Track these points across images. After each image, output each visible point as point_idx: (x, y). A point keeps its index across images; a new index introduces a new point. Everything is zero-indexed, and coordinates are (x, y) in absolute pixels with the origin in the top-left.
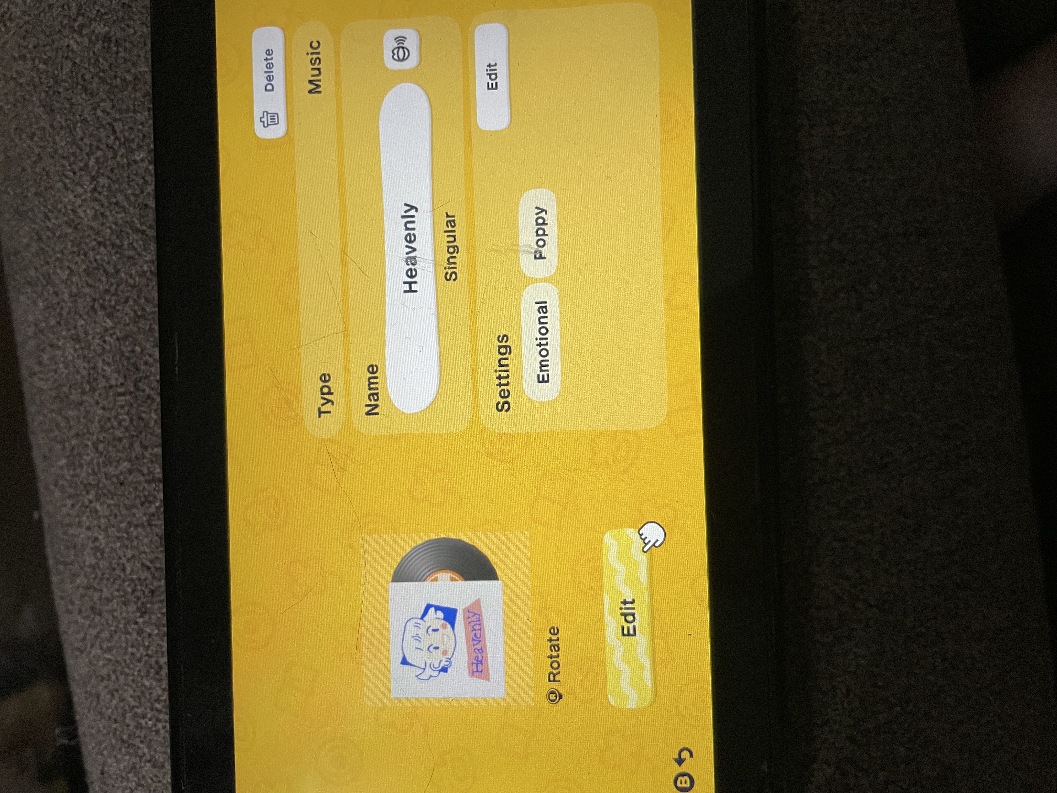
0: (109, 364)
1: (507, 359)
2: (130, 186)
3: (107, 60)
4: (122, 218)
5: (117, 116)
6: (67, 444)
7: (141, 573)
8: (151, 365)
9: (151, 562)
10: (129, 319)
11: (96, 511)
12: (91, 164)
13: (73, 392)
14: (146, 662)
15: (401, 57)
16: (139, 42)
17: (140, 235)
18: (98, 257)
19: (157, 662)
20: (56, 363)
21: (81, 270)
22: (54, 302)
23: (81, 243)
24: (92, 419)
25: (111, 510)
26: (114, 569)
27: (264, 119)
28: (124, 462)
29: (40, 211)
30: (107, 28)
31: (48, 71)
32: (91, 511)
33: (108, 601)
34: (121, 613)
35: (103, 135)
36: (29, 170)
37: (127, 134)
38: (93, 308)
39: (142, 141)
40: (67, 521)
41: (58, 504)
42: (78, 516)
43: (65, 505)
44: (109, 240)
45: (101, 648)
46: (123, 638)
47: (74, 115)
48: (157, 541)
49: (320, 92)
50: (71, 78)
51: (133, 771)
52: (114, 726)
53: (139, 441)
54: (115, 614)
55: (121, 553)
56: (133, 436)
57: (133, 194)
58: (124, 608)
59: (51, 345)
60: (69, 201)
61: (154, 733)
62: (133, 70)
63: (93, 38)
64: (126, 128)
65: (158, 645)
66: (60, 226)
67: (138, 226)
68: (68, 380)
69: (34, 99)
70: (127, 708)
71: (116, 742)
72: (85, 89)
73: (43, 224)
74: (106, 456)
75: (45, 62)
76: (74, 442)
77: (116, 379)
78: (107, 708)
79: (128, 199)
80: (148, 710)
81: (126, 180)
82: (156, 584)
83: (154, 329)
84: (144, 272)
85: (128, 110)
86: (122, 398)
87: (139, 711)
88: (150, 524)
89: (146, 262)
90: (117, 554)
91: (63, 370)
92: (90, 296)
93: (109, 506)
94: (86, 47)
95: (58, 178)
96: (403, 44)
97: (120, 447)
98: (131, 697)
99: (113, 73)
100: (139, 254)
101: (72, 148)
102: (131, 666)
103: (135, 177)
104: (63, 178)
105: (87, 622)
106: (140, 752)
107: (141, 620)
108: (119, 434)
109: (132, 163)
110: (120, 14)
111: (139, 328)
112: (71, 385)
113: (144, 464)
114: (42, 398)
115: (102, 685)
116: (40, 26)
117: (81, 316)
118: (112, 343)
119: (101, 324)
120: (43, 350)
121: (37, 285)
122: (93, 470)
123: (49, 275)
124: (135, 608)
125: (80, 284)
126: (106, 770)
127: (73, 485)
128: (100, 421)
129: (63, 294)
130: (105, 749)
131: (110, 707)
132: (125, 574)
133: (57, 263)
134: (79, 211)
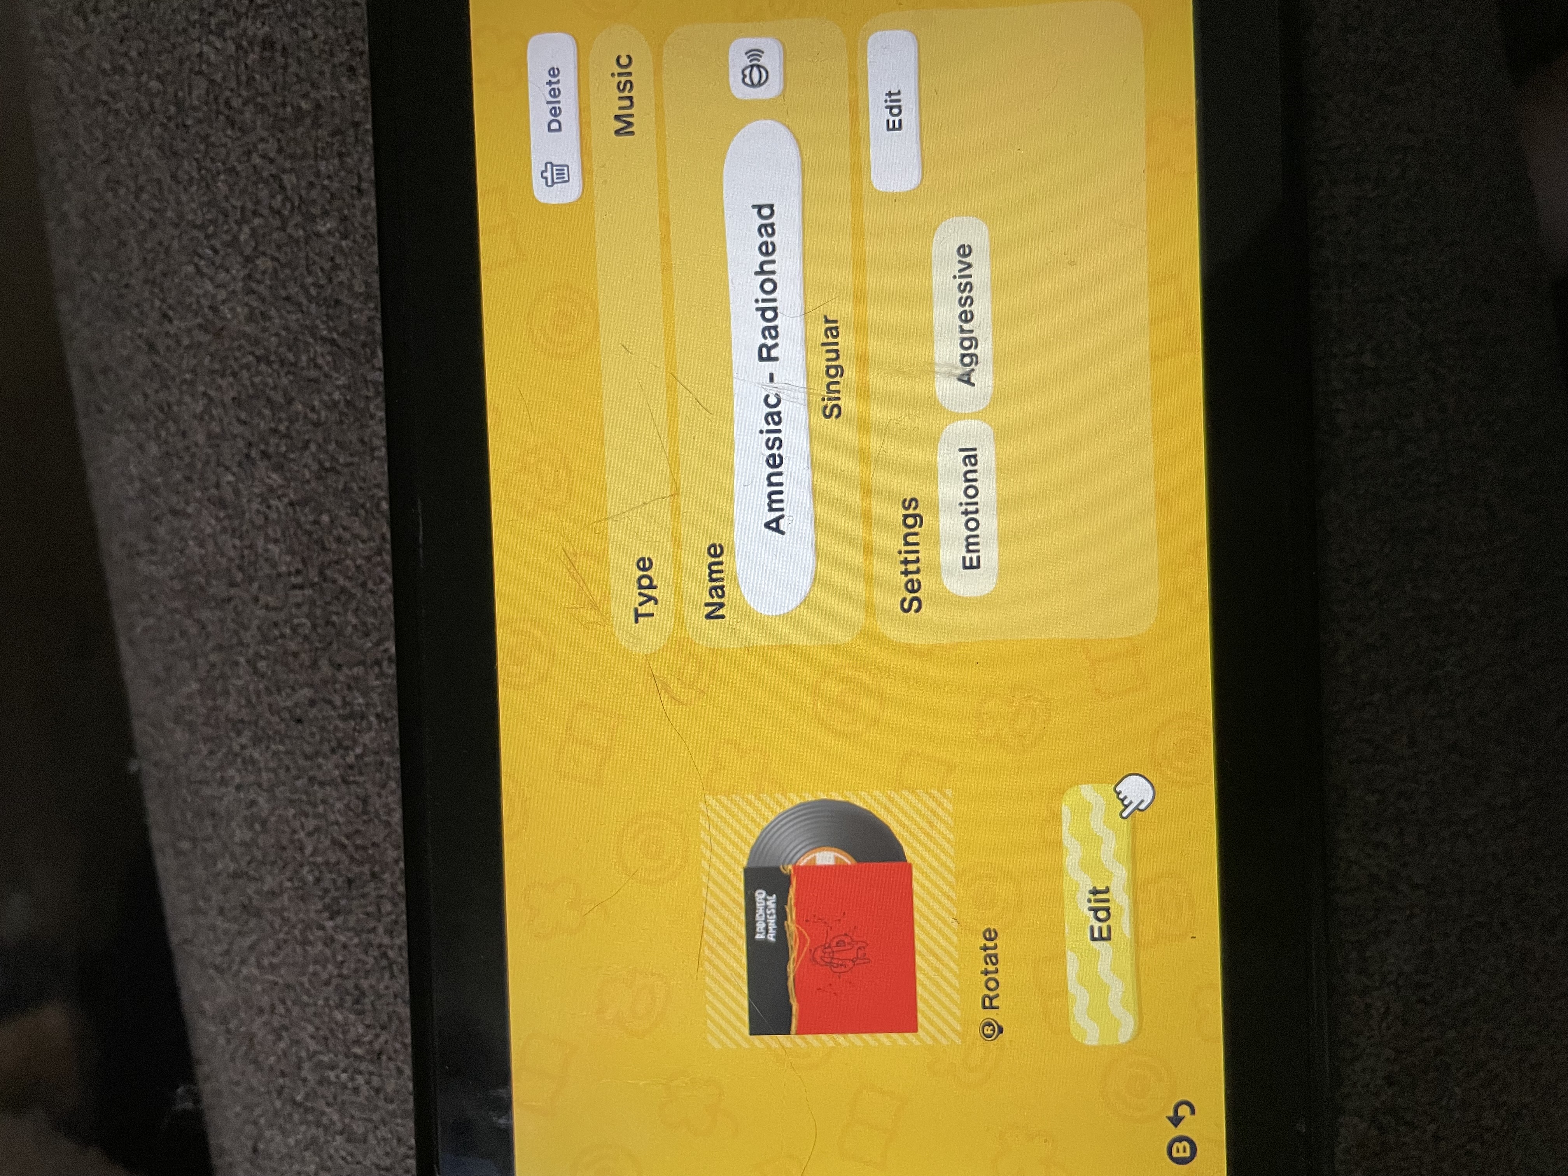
0: (276, 541)
1: (916, 534)
2: (310, 273)
3: (268, 78)
4: (297, 320)
5: (288, 165)
6: (201, 661)
7: (330, 853)
9: (348, 837)
10: (311, 472)
11: (253, 761)
12: (243, 237)
13: (214, 582)
14: (338, 986)
15: (756, 80)
16: (322, 51)
17: (327, 346)
18: (257, 380)
19: (357, 987)
20: (183, 539)
21: (227, 399)
22: (179, 446)
23: (227, 357)
24: (246, 621)
25: (280, 760)
26: (284, 848)
27: (548, 175)
28: (301, 687)
29: (152, 307)
30: (267, 28)
31: (165, 93)
32: (243, 762)
33: (273, 894)
34: (296, 914)
35: (264, 193)
36: (134, 244)
37: (303, 192)
38: (247, 456)
39: (330, 203)
40: (200, 776)
41: (181, 750)
42: (221, 767)
43: (195, 753)
44: (276, 353)
45: (259, 966)
46: (299, 950)
47: (213, 160)
49: (632, 133)
50: (207, 103)
51: (313, 1147)
52: (281, 1081)
53: (327, 655)
54: (286, 914)
55: (297, 824)
56: (317, 649)
57: (315, 284)
58: (302, 906)
59: (174, 512)
60: (205, 294)
61: (350, 1093)
62: (313, 94)
63: (245, 43)
64: (303, 183)
65: (359, 960)
66: (189, 331)
68: (204, 565)
69: (142, 135)
70: (303, 1054)
71: (283, 1105)
72: (232, 123)
73: (158, 328)
74: (270, 680)
75: (160, 78)
76: (213, 657)
77: (288, 564)
78: (268, 1055)
79: (306, 291)
80: (341, 1057)
81: (303, 262)
83: (351, 489)
84: (335, 404)
85: (305, 155)
86: (299, 592)
87: (325, 1058)
88: (345, 782)
89: (338, 387)
90: (288, 825)
91: (196, 549)
92: (244, 438)
93: (276, 754)
94: (231, 56)
95: (183, 258)
96: (759, 60)
97: (295, 665)
98: (312, 1037)
99: (279, 99)
101: (209, 211)
102: (313, 992)
103: (317, 258)
104: (196, 259)
105: (235, 927)
106: (325, 1120)
107: (329, 924)
108: (293, 646)
109: (314, 238)
111: (327, 487)
112: (209, 572)
113: (335, 691)
114: (154, 591)
115: (259, 1021)
116: (150, 21)
117: (227, 468)
118: (281, 509)
119: (262, 480)
120: (156, 519)
121: (147, 420)
122: (249, 701)
123: (169, 405)
124: (320, 906)
125: (226, 420)
126: (261, 1146)
127: (212, 721)
128: (259, 628)
129: (196, 433)
130: (261, 1116)
131: (274, 1053)
132: (303, 856)
133: (184, 388)
134: (221, 308)
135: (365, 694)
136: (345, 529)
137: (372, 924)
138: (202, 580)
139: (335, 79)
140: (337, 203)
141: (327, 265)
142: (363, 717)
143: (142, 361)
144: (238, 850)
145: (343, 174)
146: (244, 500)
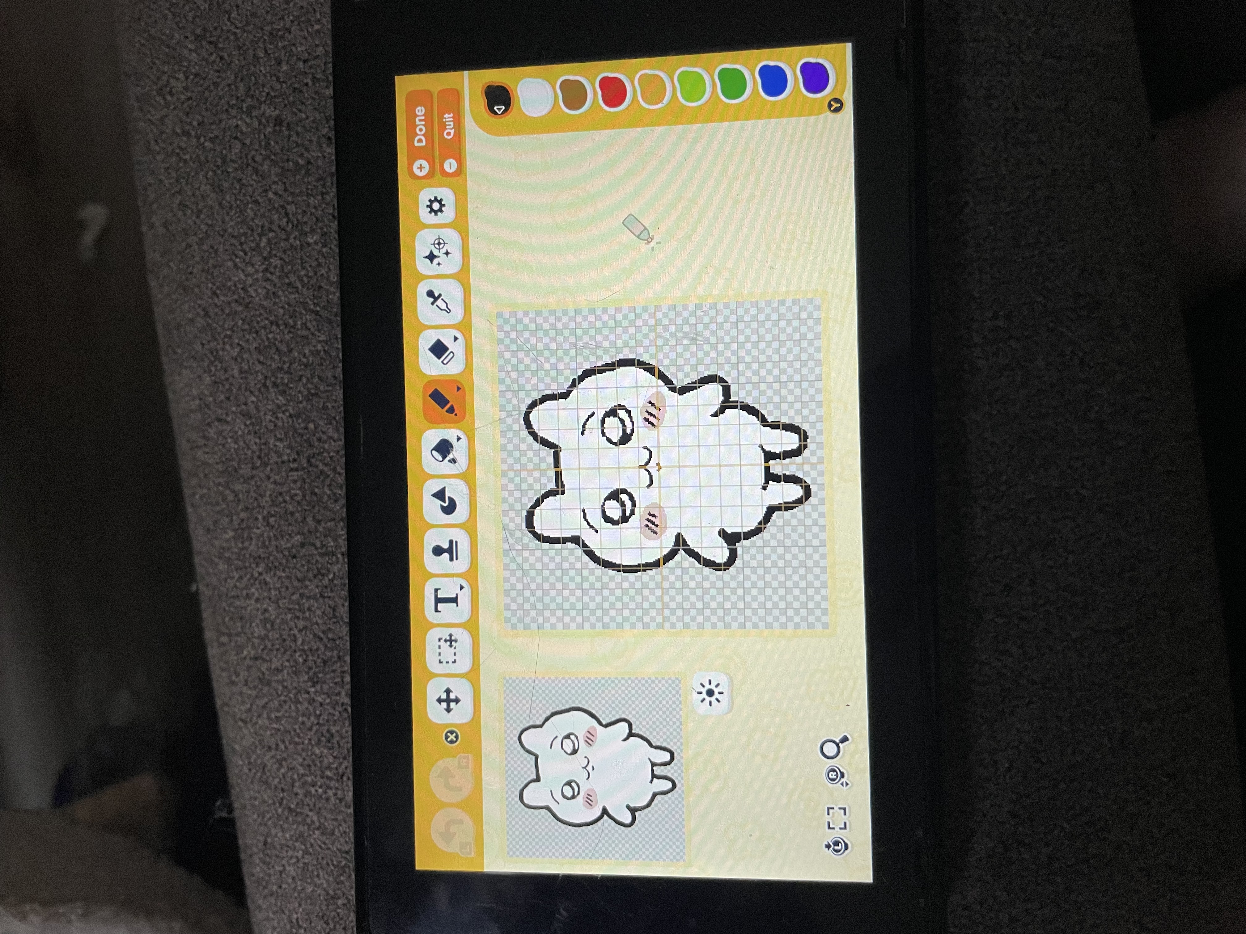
0: (281, 440)
2: (304, 268)
3: (278, 143)
4: (295, 299)
5: (290, 199)
6: (235, 518)
7: (313, 643)
8: (325, 442)
9: (324, 632)
10: (303, 396)
11: (266, 583)
12: (262, 245)
13: (243, 466)
14: (317, 731)
16: (311, 127)
17: (314, 315)
18: (270, 336)
19: (328, 731)
20: (224, 437)
21: (252, 348)
22: (223, 378)
23: (252, 321)
24: (262, 493)
25: (283, 582)
26: (284, 640)
28: (296, 535)
29: (207, 288)
30: (277, 112)
31: (215, 150)
32: (260, 583)
33: (278, 671)
34: (292, 684)
35: (276, 217)
36: (196, 247)
37: (299, 217)
38: (264, 385)
39: (316, 224)
40: (232, 593)
41: (223, 576)
42: (246, 587)
43: (231, 578)
44: (282, 319)
45: (269, 718)
46: (293, 708)
47: (244, 195)
48: (330, 613)
50: (241, 158)
51: (301, 839)
52: (281, 795)
53: (311, 515)
54: (285, 684)
55: (292, 624)
56: (305, 510)
57: (307, 276)
58: (296, 678)
59: (219, 420)
60: (239, 281)
61: (324, 802)
62: (306, 154)
63: (264, 120)
64: (299, 211)
65: (330, 714)
66: (229, 303)
67: (312, 307)
68: (237, 455)
69: (201, 176)
70: (295, 776)
71: (283, 812)
72: (256, 171)
73: (210, 301)
74: (277, 530)
75: (211, 140)
76: (243, 515)
77: (288, 455)
78: (274, 778)
79: (301, 280)
80: (318, 778)
81: (299, 261)
82: (329, 654)
84: (318, 352)
85: (301, 194)
86: (295, 473)
87: (309, 779)
88: (322, 596)
89: (320, 342)
90: (287, 625)
91: (232, 445)
92: (262, 373)
93: (280, 578)
94: (255, 129)
95: (227, 257)
97: (291, 520)
98: (301, 765)
99: (285, 157)
100: (313, 334)
101: (242, 228)
102: (302, 735)
103: (307, 259)
104: (234, 257)
105: (254, 693)
106: (308, 821)
107: (313, 690)
108: (290, 508)
109: (306, 245)
110: (291, 99)
111: (312, 406)
112: (240, 460)
113: (317, 538)
114: (206, 472)
115: (268, 755)
116: (205, 103)
117: (251, 392)
118: (286, 421)
119: (273, 401)
120: (209, 424)
121: (203, 360)
122: (263, 543)
123: (217, 351)
124: (306, 678)
125: (251, 362)
126: (269, 840)
127: (241, 558)
128: (271, 496)
129: (233, 369)
130: (270, 819)
131: (278, 777)
132: (296, 645)
133: (226, 340)
134: (249, 289)
135: (335, 540)
136: (324, 433)
137: (338, 689)
138: (236, 465)
139: (320, 145)
140: (320, 224)
141: (314, 264)
142: (333, 554)
143: (200, 322)
144: (256, 641)
145: (323, 206)
146: (262, 413)
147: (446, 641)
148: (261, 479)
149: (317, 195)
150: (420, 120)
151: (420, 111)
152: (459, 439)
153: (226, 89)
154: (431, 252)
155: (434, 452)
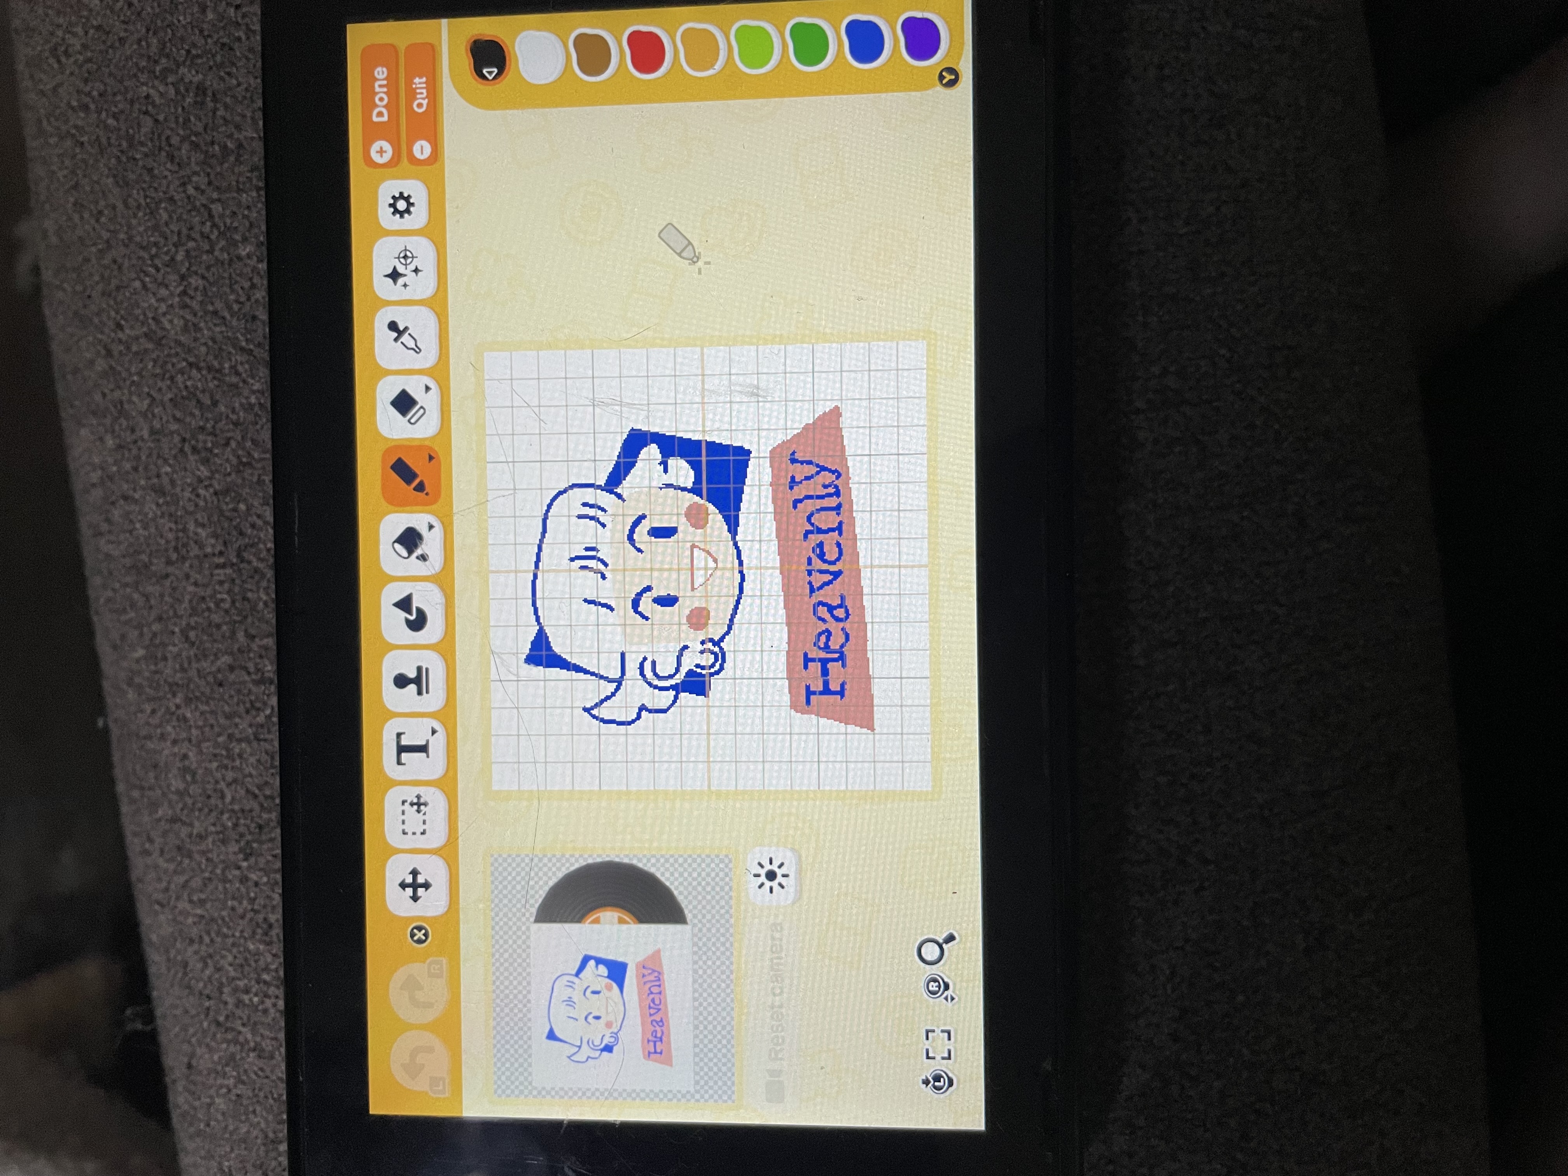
0: (203, 526)
2: (233, 291)
3: (200, 119)
4: (222, 332)
5: (215, 195)
6: (145, 630)
7: (245, 801)
8: (260, 529)
9: (259, 788)
10: (231, 466)
11: (185, 720)
12: (179, 257)
13: (155, 561)
14: (251, 920)
16: (245, 98)
17: (246, 356)
18: (189, 383)
19: (265, 919)
20: (131, 521)
21: (166, 400)
22: (129, 440)
23: (166, 363)
24: (180, 598)
25: (206, 720)
26: (209, 797)
28: (223, 655)
29: (109, 318)
30: (200, 76)
31: (119, 129)
32: (178, 720)
33: (201, 837)
34: (218, 856)
35: (196, 220)
36: (94, 261)
37: (228, 221)
38: (181, 450)
39: (249, 231)
40: (143, 733)
41: (133, 709)
42: (160, 726)
43: (142, 711)
44: (205, 361)
45: (191, 901)
46: (220, 888)
47: (156, 189)
48: (266, 762)
50: (152, 140)
51: (232, 1064)
52: (207, 1004)
53: (243, 628)
54: (210, 855)
55: (218, 775)
56: (235, 622)
57: (237, 301)
58: (223, 848)
59: (126, 498)
60: (149, 307)
61: (260, 1013)
62: (236, 135)
63: (182, 89)
64: (228, 212)
66: (137, 338)
67: (244, 344)
68: (148, 545)
69: (101, 165)
70: (224, 980)
71: (209, 1026)
72: (171, 158)
73: (113, 335)
74: (198, 648)
75: (115, 116)
76: (156, 627)
77: (213, 546)
78: (198, 981)
79: (229, 308)
80: (253, 982)
81: (227, 282)
83: (264, 481)
84: (251, 406)
85: (229, 189)
86: (221, 571)
87: (241, 984)
88: (257, 738)
89: (254, 392)
90: (213, 777)
91: (141, 531)
92: (179, 434)
93: (202, 713)
94: (172, 100)
95: (134, 275)
97: (218, 636)
98: (231, 965)
99: (209, 139)
100: (244, 381)
101: (153, 235)
102: (231, 924)
103: (238, 279)
104: (142, 275)
105: (172, 867)
106: (241, 1039)
107: (245, 864)
108: (216, 618)
109: (235, 259)
110: (218, 58)
111: (244, 479)
112: (151, 552)
113: (250, 659)
114: (112, 567)
115: (190, 950)
116: (108, 66)
117: (165, 461)
118: (209, 499)
119: (193, 472)
120: (113, 504)
121: (105, 417)
123: (121, 403)
124: (236, 849)
125: (165, 419)
126: (194, 1062)
127: (155, 684)
128: (190, 601)
129: (141, 430)
130: (193, 1035)
131: (202, 979)
132: (224, 803)
133: (133, 388)
134: (163, 320)
138: (147, 560)
140: (255, 231)
141: (247, 285)
146: (178, 489)
147: (412, 804)
148: (177, 579)
149: (251, 190)
150: (380, 86)
151: (381, 73)
152: (431, 527)
153: (135, 47)
154: (395, 268)
155: (397, 546)
